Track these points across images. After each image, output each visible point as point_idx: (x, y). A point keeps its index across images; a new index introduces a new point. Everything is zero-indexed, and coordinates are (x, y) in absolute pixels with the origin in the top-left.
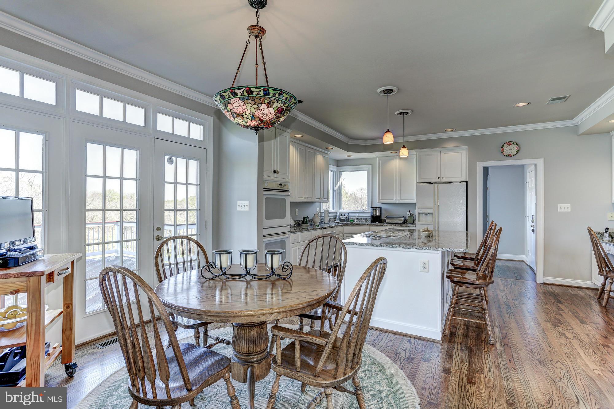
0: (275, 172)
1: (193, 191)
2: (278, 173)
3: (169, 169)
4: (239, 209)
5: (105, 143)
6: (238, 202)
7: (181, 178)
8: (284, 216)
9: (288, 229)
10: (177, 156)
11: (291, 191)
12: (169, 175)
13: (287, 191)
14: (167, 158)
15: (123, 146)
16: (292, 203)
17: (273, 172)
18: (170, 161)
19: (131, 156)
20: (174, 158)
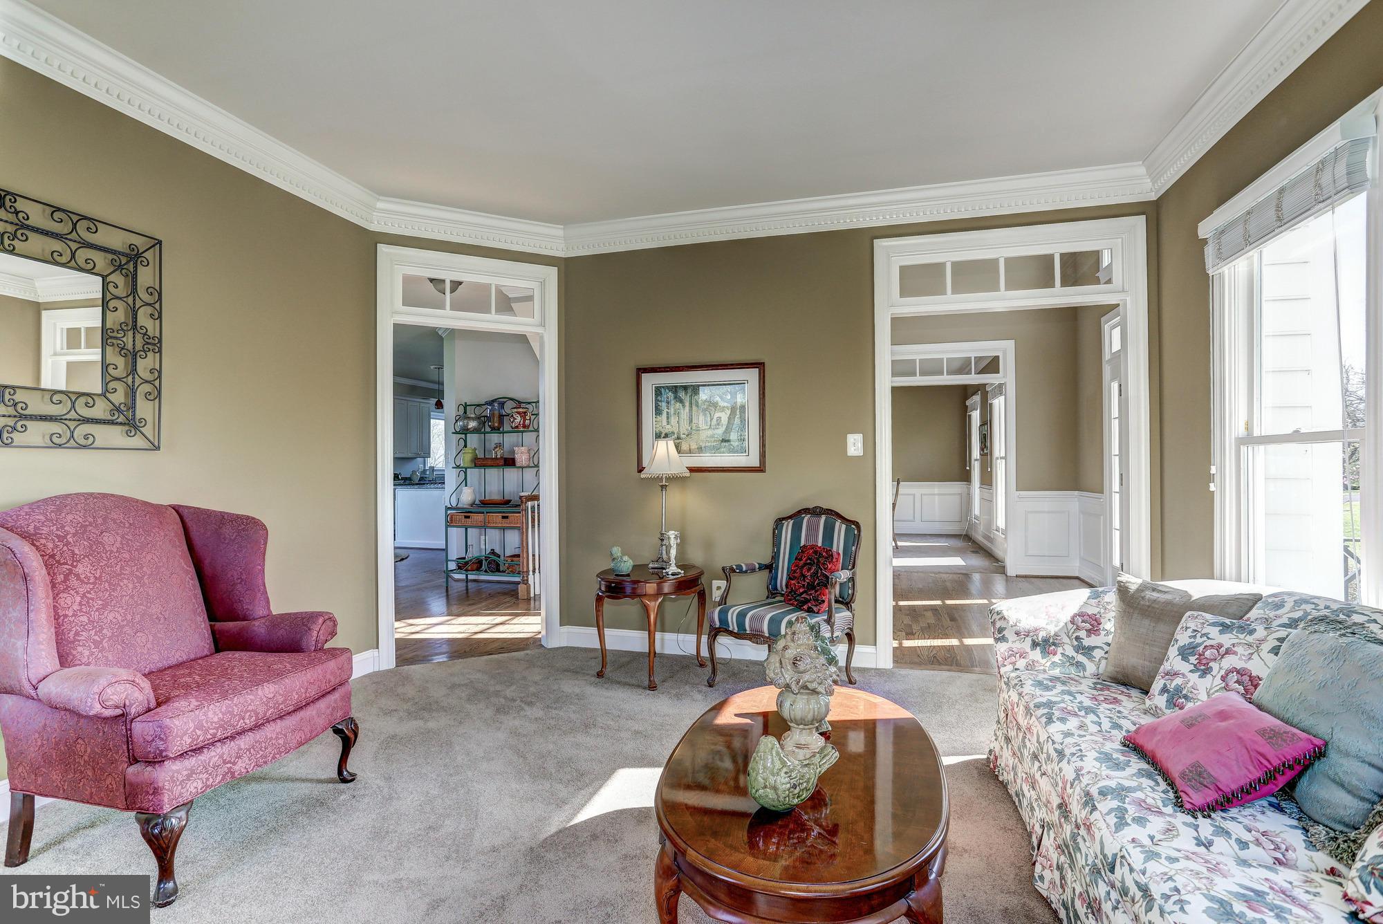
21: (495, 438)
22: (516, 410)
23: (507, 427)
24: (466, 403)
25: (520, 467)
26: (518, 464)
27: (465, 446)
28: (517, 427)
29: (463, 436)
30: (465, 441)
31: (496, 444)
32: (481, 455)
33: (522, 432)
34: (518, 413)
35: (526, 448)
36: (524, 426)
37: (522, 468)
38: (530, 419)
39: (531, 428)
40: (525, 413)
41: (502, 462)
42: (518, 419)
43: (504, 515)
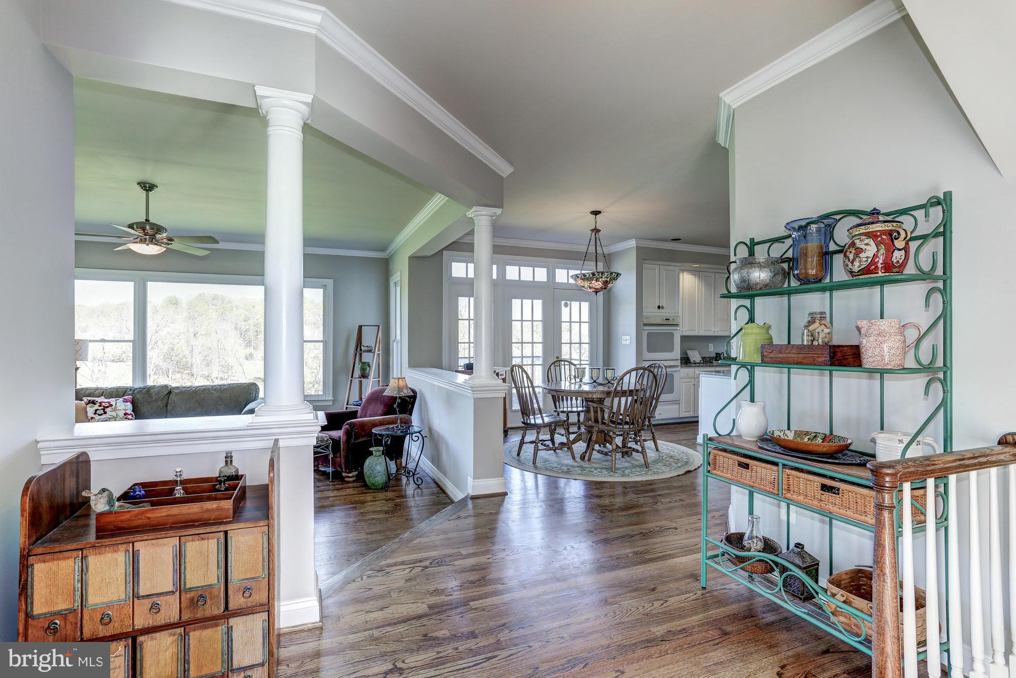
0: (659, 307)
1: (585, 328)
2: (663, 308)
3: (565, 311)
4: (624, 342)
5: (522, 297)
6: (623, 337)
7: (575, 318)
8: (672, 350)
9: (678, 363)
10: (571, 300)
11: (681, 324)
12: (565, 316)
13: (677, 325)
14: (563, 303)
15: (532, 298)
16: (682, 337)
17: (657, 308)
18: (566, 305)
19: (538, 304)
20: (569, 302)
21: (814, 301)
22: (862, 230)
23: (839, 274)
24: (752, 240)
25: (871, 371)
26: (869, 360)
27: (752, 320)
28: (867, 271)
29: (747, 302)
30: (751, 312)
31: (811, 314)
32: (779, 339)
33: (882, 283)
34: (869, 235)
35: (895, 324)
36: (888, 267)
37: (882, 372)
38: (906, 249)
39: (910, 269)
40: (890, 233)
41: (826, 357)
42: (870, 249)
43: (829, 482)
